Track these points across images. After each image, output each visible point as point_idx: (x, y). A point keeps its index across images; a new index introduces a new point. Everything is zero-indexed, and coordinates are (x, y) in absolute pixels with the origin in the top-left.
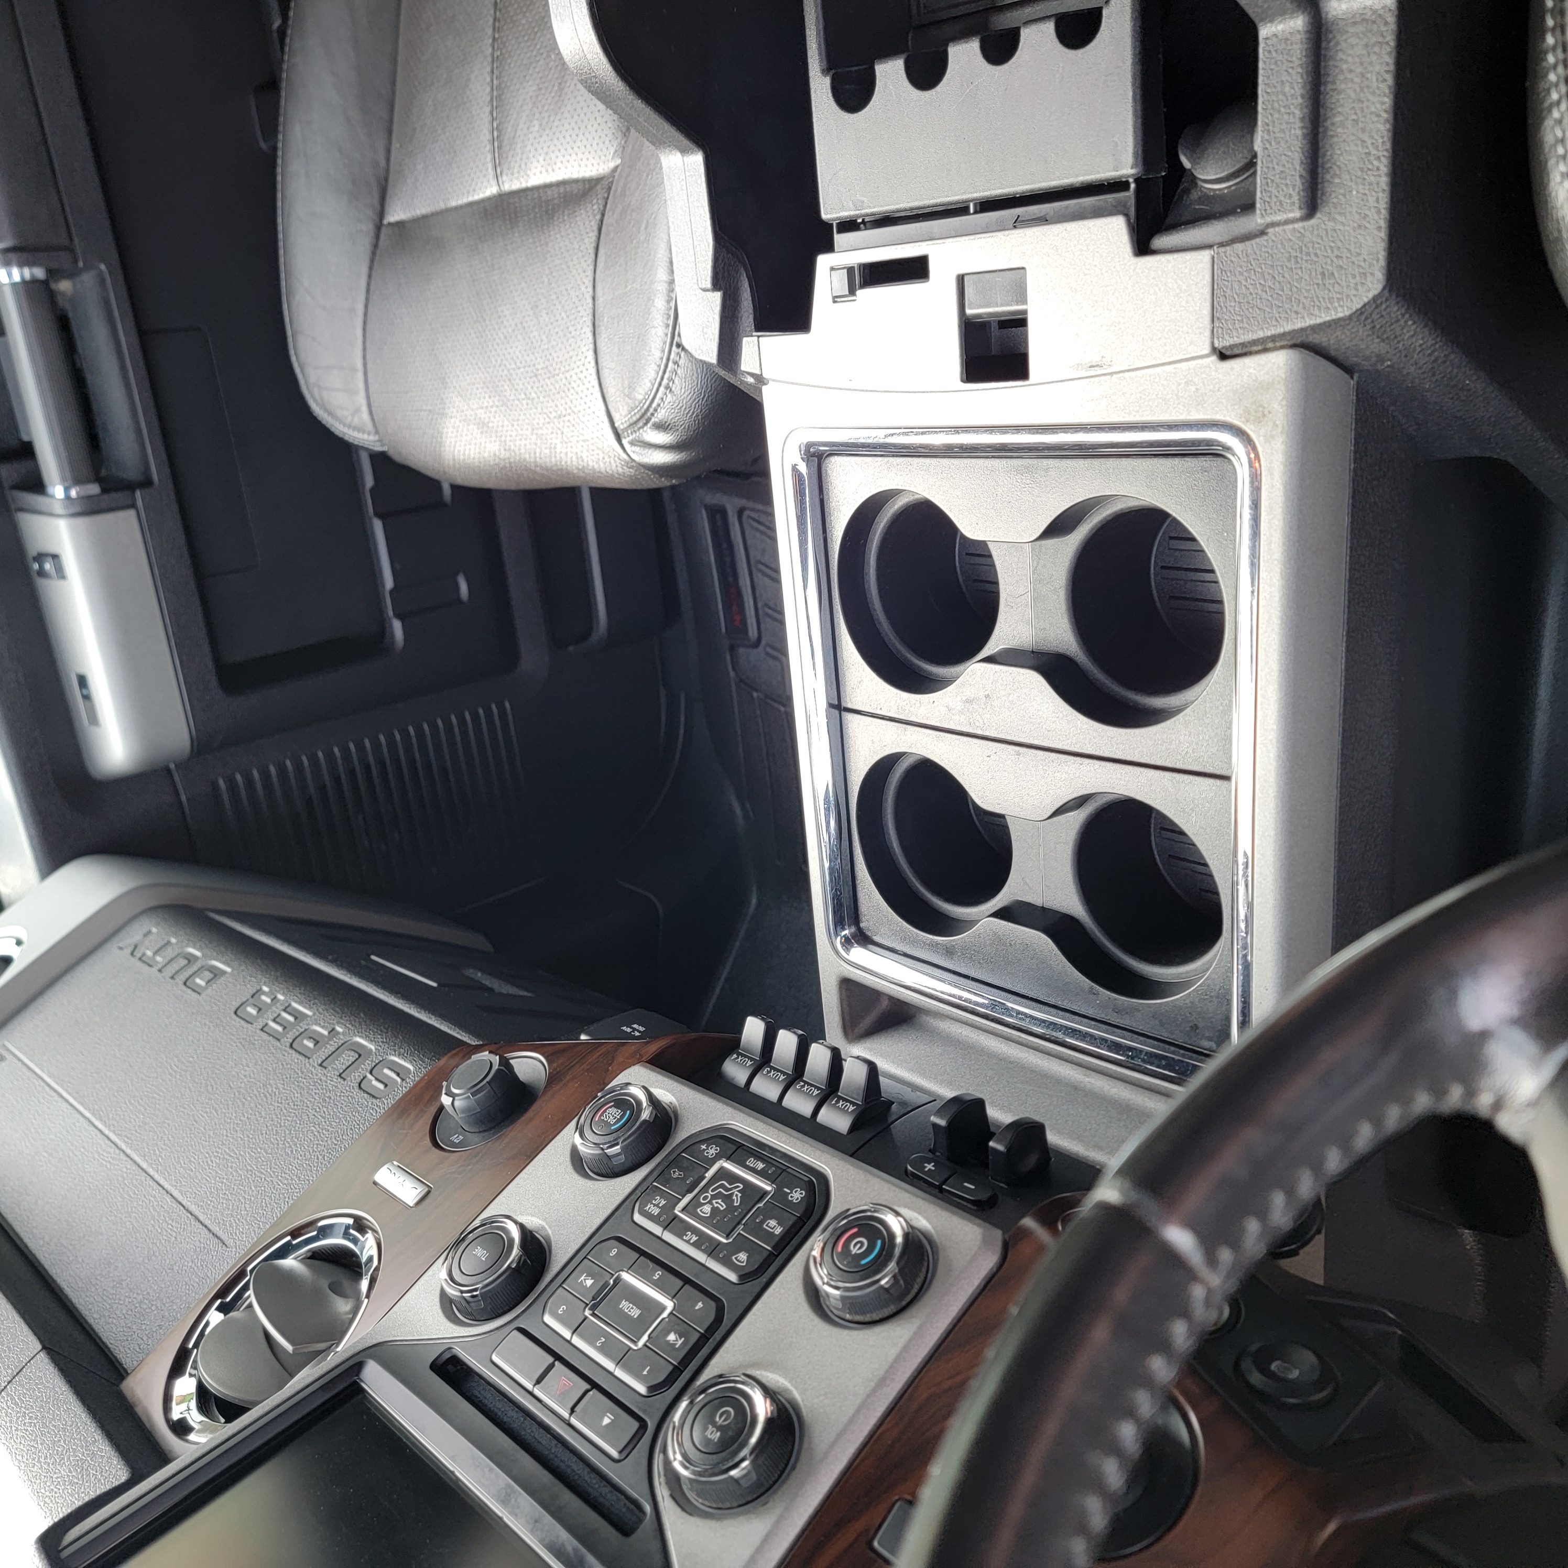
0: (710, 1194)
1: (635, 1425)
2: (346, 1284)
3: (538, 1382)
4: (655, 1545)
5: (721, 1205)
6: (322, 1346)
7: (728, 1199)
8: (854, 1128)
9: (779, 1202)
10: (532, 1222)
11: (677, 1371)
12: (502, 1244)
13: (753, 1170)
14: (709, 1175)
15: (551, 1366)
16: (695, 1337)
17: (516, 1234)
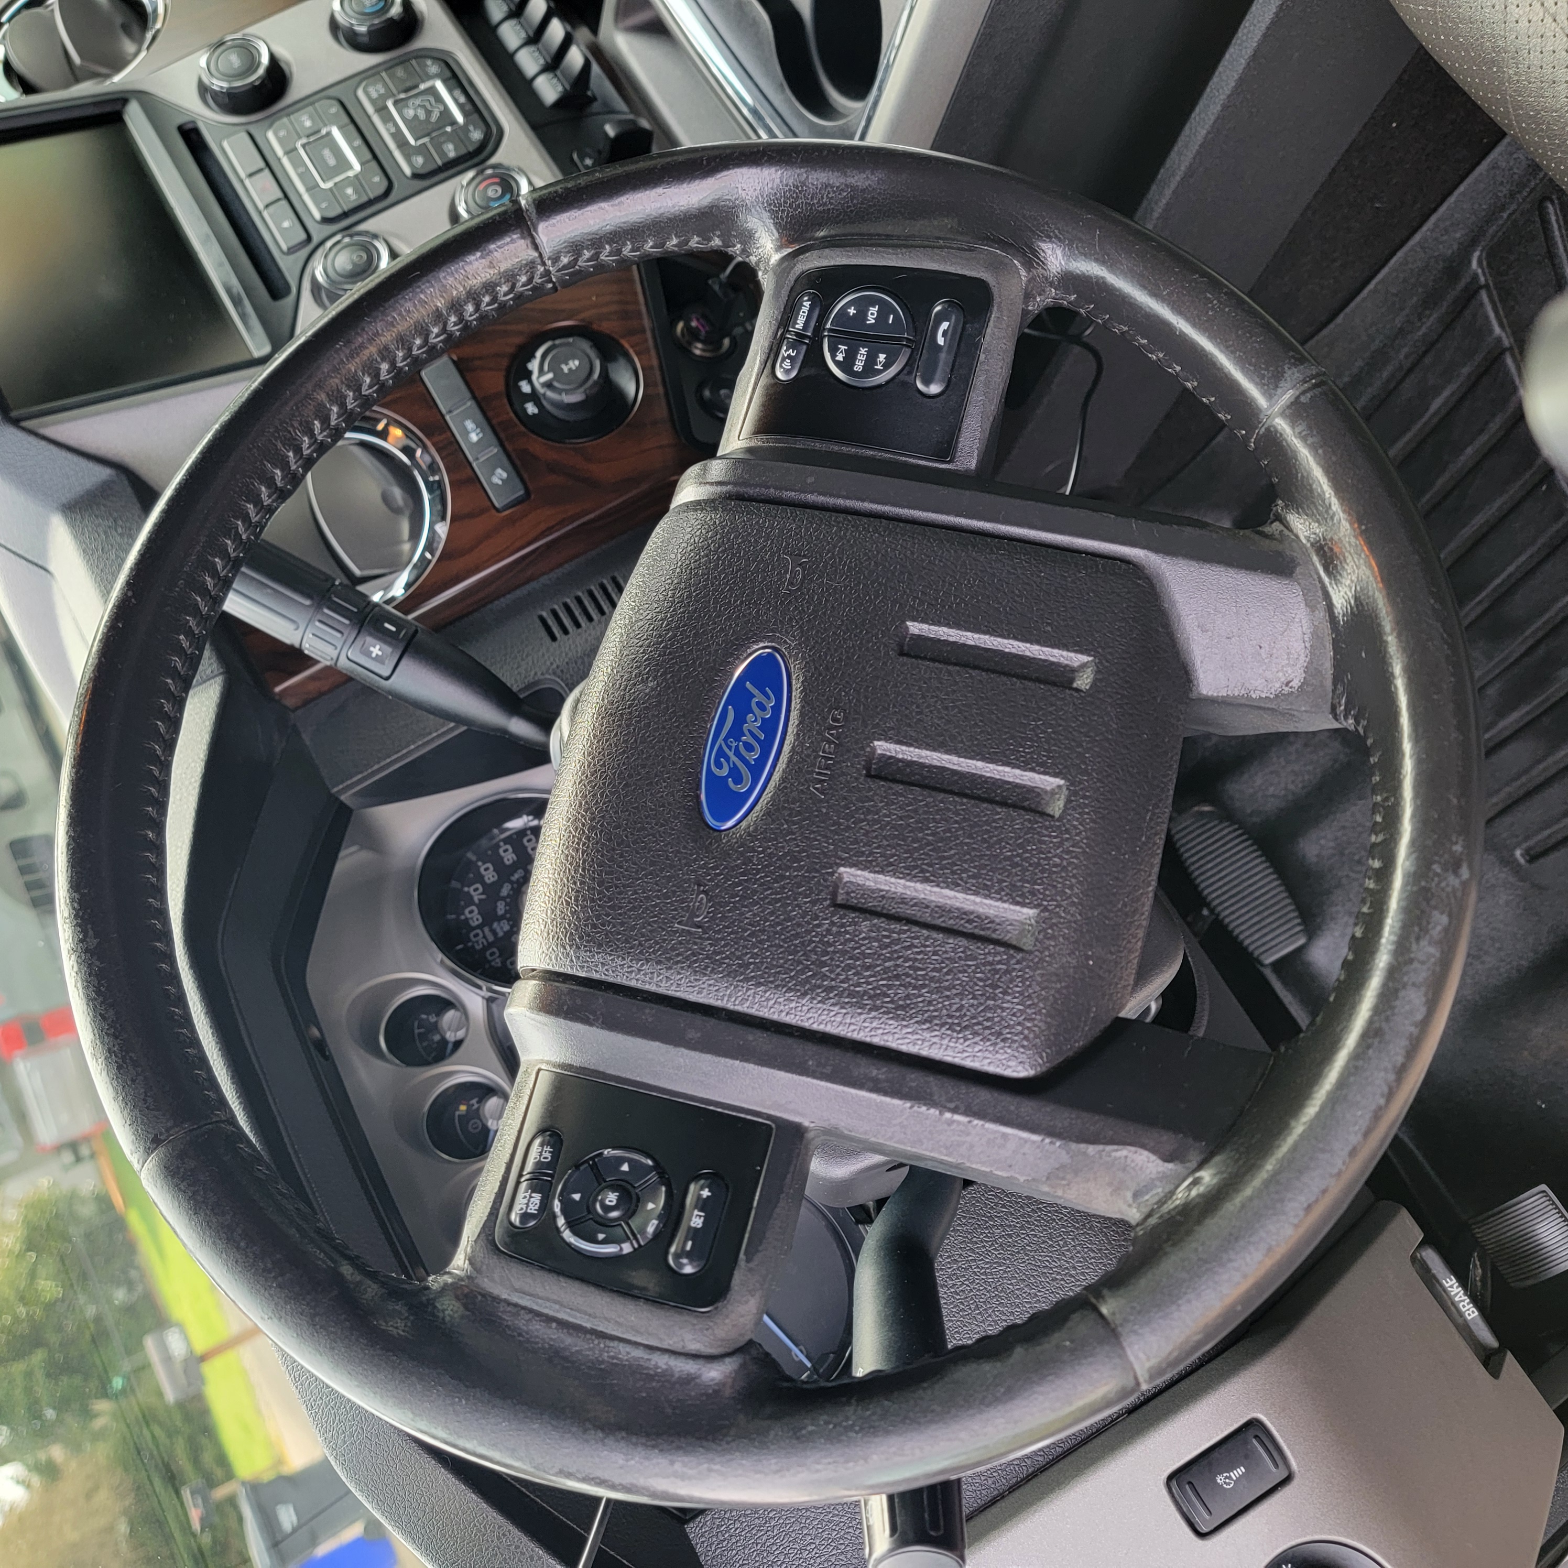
0: (418, 101)
1: (303, 236)
2: (136, 29)
3: (251, 175)
4: (290, 314)
5: (422, 114)
6: (103, 70)
7: (429, 113)
8: (558, 104)
9: (460, 134)
10: (282, 53)
11: (345, 215)
12: (252, 62)
13: (456, 101)
14: (422, 87)
15: (261, 170)
16: (364, 199)
17: (265, 60)
